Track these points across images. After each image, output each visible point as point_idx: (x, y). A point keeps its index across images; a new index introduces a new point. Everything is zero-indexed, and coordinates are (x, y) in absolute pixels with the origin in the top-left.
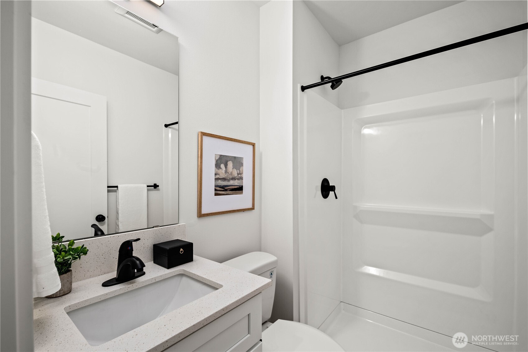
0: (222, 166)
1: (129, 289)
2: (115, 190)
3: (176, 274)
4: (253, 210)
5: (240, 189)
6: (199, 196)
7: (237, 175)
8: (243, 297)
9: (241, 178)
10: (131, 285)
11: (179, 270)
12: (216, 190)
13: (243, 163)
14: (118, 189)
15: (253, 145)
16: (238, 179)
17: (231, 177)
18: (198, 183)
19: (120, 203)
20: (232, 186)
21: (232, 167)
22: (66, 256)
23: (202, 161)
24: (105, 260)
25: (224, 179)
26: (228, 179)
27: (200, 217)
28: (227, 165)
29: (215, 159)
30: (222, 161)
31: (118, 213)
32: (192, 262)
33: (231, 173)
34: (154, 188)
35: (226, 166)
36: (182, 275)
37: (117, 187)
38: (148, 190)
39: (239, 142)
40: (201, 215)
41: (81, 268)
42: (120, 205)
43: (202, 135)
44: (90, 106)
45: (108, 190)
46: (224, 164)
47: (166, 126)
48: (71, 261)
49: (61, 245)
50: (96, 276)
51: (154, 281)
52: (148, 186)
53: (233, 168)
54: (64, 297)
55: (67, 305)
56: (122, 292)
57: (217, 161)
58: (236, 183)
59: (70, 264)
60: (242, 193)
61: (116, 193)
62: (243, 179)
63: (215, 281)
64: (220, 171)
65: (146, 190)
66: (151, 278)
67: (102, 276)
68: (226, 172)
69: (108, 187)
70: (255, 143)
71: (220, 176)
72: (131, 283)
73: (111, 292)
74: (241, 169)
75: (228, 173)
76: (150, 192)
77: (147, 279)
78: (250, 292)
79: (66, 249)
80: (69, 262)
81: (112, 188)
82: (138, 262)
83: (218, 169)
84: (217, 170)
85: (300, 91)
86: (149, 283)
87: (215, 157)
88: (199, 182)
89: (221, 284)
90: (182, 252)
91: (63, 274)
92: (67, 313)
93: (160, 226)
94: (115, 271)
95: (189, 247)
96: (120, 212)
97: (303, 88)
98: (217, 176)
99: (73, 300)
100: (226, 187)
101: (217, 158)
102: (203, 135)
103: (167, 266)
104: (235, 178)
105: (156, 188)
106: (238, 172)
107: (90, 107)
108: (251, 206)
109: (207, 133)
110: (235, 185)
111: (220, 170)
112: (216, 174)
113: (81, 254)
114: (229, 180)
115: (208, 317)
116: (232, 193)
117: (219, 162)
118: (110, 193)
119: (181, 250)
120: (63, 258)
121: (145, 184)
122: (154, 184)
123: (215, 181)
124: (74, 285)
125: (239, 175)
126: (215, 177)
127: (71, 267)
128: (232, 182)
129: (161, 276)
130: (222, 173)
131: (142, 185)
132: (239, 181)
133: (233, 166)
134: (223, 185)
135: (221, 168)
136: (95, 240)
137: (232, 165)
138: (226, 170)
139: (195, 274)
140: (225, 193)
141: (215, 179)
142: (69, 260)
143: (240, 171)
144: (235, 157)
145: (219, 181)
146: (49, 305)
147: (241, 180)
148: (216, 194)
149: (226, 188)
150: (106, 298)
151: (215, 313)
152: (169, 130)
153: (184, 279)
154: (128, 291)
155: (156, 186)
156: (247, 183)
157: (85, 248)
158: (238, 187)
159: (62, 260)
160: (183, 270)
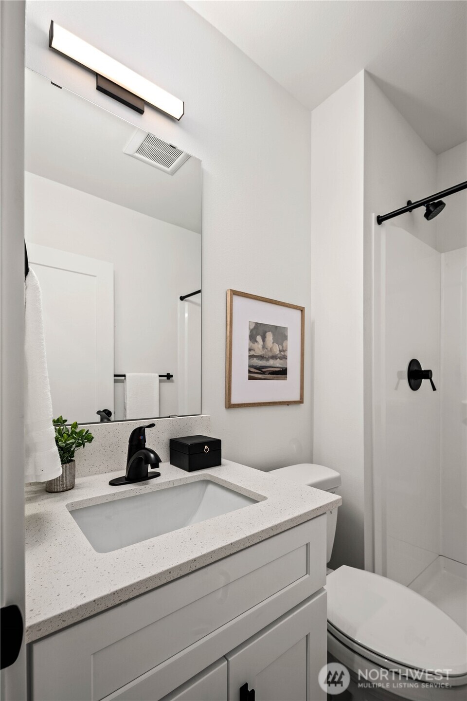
0: (259, 338)
1: (142, 492)
2: (122, 380)
3: (199, 480)
4: (302, 405)
5: (282, 373)
6: (227, 379)
7: (279, 352)
8: (300, 516)
9: (284, 358)
10: (144, 486)
11: (203, 474)
12: (250, 372)
13: (287, 336)
14: (125, 379)
15: (302, 310)
16: (281, 358)
17: (270, 355)
18: (227, 362)
19: (127, 396)
20: (273, 367)
21: (272, 341)
22: (68, 440)
23: (232, 330)
24: (112, 453)
25: (261, 357)
26: (267, 357)
27: (228, 408)
28: (266, 337)
29: (249, 328)
30: (258, 331)
31: (125, 409)
32: (219, 466)
33: (271, 349)
34: (168, 379)
35: (264, 338)
36: (207, 482)
37: (124, 376)
38: (160, 381)
39: (281, 305)
40: (230, 406)
41: (85, 460)
42: (128, 399)
43: (232, 293)
44: (95, 276)
45: (114, 380)
46: (262, 336)
47: (182, 298)
48: (74, 449)
49: (63, 428)
50: (102, 473)
51: (171, 485)
52: (160, 376)
53: (273, 343)
54: (65, 493)
55: (69, 501)
56: (132, 494)
57: (251, 331)
58: (277, 364)
59: (73, 452)
60: (285, 379)
61: (123, 384)
62: (287, 359)
63: (255, 491)
64: (255, 346)
65: (158, 381)
66: (168, 480)
67: (109, 474)
68: (264, 347)
69: (115, 376)
70: (304, 308)
71: (255, 352)
72: (143, 484)
73: (120, 492)
74: (284, 345)
75: (267, 349)
76: (162, 384)
77: (163, 481)
78: (310, 510)
79: (69, 432)
80: (72, 450)
81: (119, 377)
82: (152, 455)
83: (253, 343)
84: (251, 344)
85: (375, 224)
86: (166, 487)
87: (249, 325)
88: (228, 359)
89: (265, 496)
90: (207, 450)
91: (65, 463)
92: (70, 512)
93: (178, 416)
94: (124, 469)
95: (216, 445)
96: (127, 407)
97: (380, 220)
98: (252, 353)
99: (76, 497)
100: (263, 368)
101: (252, 327)
102: (234, 294)
103: (188, 467)
104: (276, 356)
105: (169, 379)
106: (281, 348)
107: (95, 278)
108: (298, 398)
109: (239, 291)
110: (276, 366)
111: (256, 344)
112: (250, 350)
113: (85, 441)
114: (267, 359)
115: (250, 536)
116: (271, 378)
117: (254, 332)
118: (117, 384)
119: (206, 447)
120: (65, 442)
121: (156, 373)
122: (167, 374)
123: (249, 359)
124: (77, 481)
125: (282, 353)
126: (249, 353)
127: (74, 456)
128: (271, 362)
129: (180, 480)
130: (258, 348)
131: (153, 374)
132: (281, 361)
133: (273, 339)
134: (260, 365)
135: (257, 342)
136: (101, 426)
137: (272, 337)
138: (264, 344)
139: (225, 481)
140: (263, 377)
141: (249, 356)
142: (71, 447)
143: (283, 347)
144: (276, 327)
145: (255, 359)
146: (49, 500)
147: (284, 360)
148: (250, 378)
149: (263, 370)
150: (114, 500)
151: (261, 532)
152: (186, 304)
153: (211, 487)
154: (139, 494)
155: (169, 376)
156: (293, 365)
157: (90, 434)
158: (280, 369)
159: (64, 445)
160: (209, 475)
